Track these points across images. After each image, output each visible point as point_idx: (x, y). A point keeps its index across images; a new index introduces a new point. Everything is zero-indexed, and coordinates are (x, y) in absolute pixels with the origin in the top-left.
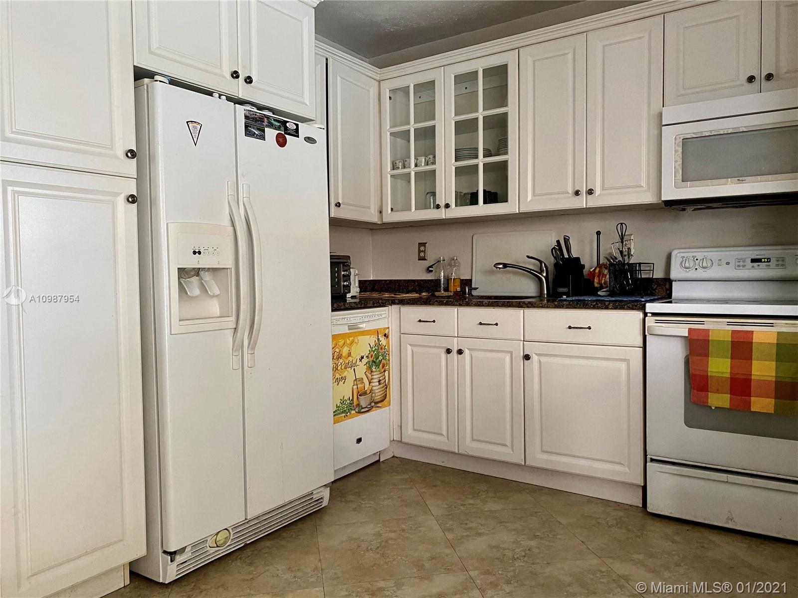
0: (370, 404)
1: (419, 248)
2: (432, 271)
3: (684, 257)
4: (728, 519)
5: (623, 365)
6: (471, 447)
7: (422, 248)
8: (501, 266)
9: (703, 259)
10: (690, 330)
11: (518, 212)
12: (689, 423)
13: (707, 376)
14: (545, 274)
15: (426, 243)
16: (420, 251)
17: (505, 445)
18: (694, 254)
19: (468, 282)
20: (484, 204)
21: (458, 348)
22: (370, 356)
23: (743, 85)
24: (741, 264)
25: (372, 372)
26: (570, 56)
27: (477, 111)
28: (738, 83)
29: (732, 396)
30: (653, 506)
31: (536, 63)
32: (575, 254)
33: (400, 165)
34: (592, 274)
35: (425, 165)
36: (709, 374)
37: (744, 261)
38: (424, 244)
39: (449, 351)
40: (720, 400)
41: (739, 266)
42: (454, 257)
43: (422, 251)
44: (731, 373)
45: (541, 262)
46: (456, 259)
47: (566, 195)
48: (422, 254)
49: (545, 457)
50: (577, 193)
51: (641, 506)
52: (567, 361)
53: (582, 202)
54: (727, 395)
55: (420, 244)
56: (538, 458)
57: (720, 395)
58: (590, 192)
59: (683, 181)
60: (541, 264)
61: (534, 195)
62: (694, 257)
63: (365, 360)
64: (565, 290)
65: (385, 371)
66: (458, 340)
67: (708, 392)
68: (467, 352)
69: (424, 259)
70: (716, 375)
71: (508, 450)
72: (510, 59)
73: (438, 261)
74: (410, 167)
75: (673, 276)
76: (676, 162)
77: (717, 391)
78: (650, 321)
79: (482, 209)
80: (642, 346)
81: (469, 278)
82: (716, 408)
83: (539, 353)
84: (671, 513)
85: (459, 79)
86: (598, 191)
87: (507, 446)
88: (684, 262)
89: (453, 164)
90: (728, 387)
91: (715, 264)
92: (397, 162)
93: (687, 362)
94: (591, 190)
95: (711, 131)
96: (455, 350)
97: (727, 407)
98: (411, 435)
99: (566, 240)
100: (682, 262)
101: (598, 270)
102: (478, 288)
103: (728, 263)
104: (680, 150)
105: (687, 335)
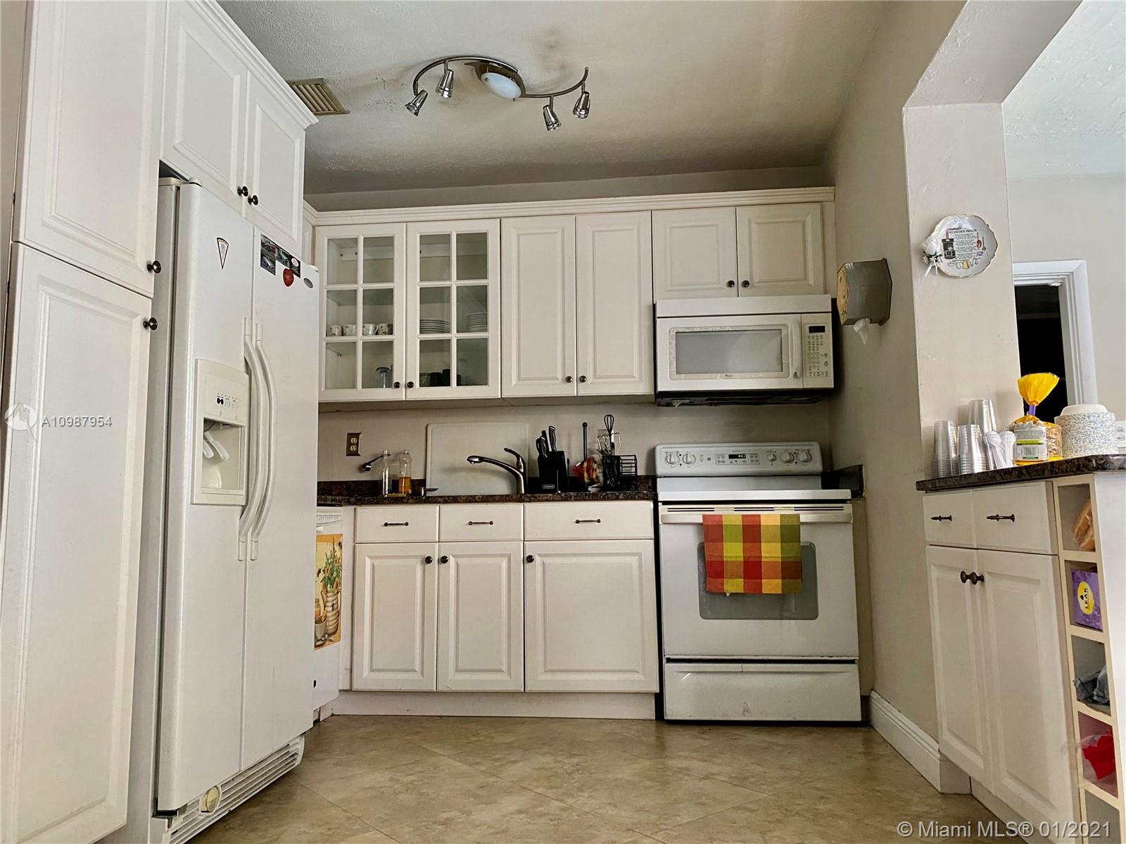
0: (324, 636)
1: (349, 441)
2: (369, 469)
3: (667, 453)
4: (745, 710)
5: (635, 560)
6: (454, 680)
7: (354, 440)
8: (477, 460)
9: (687, 455)
10: (704, 517)
11: (500, 397)
12: (704, 615)
13: (722, 562)
14: (522, 470)
15: (360, 434)
16: (349, 444)
17: (501, 671)
18: (678, 450)
19: (422, 482)
20: (458, 385)
21: (439, 555)
22: (326, 570)
23: (722, 288)
24: (721, 459)
25: (327, 592)
26: (559, 236)
27: (449, 279)
28: (719, 286)
29: (746, 580)
30: (671, 712)
31: (521, 237)
32: (558, 449)
33: (337, 331)
34: (579, 470)
35: (373, 334)
36: (725, 560)
37: (723, 457)
38: (357, 435)
39: (428, 560)
40: (734, 585)
41: (719, 462)
42: (405, 451)
43: (353, 444)
44: (744, 557)
45: (518, 456)
46: (408, 454)
47: (556, 381)
48: (353, 448)
49: (549, 677)
50: (569, 379)
51: (654, 718)
52: (574, 560)
53: (571, 390)
54: (739, 580)
55: (350, 435)
56: (541, 680)
57: (735, 580)
58: (583, 379)
59: (677, 373)
60: (518, 459)
61: (519, 378)
62: (678, 452)
63: (322, 575)
64: (552, 487)
65: (338, 593)
66: (439, 546)
67: (723, 578)
68: (452, 560)
69: (356, 454)
70: (732, 560)
71: (504, 677)
72: (491, 228)
73: (381, 456)
74: (356, 335)
75: (660, 471)
76: (670, 354)
77: (732, 577)
78: (662, 509)
79: (453, 392)
80: (653, 537)
81: (421, 477)
82: (731, 594)
83: (542, 553)
84: (690, 716)
85: (425, 240)
86: (589, 379)
87: (503, 671)
88: (669, 457)
89: (416, 337)
90: (742, 571)
91: (698, 460)
92: (333, 327)
93: (701, 550)
94: (584, 377)
95: (701, 328)
96: (436, 558)
97: (740, 592)
98: (366, 678)
99: (552, 431)
100: (667, 457)
101: (585, 464)
102: (436, 489)
103: (709, 459)
104: (674, 342)
105: (701, 521)
